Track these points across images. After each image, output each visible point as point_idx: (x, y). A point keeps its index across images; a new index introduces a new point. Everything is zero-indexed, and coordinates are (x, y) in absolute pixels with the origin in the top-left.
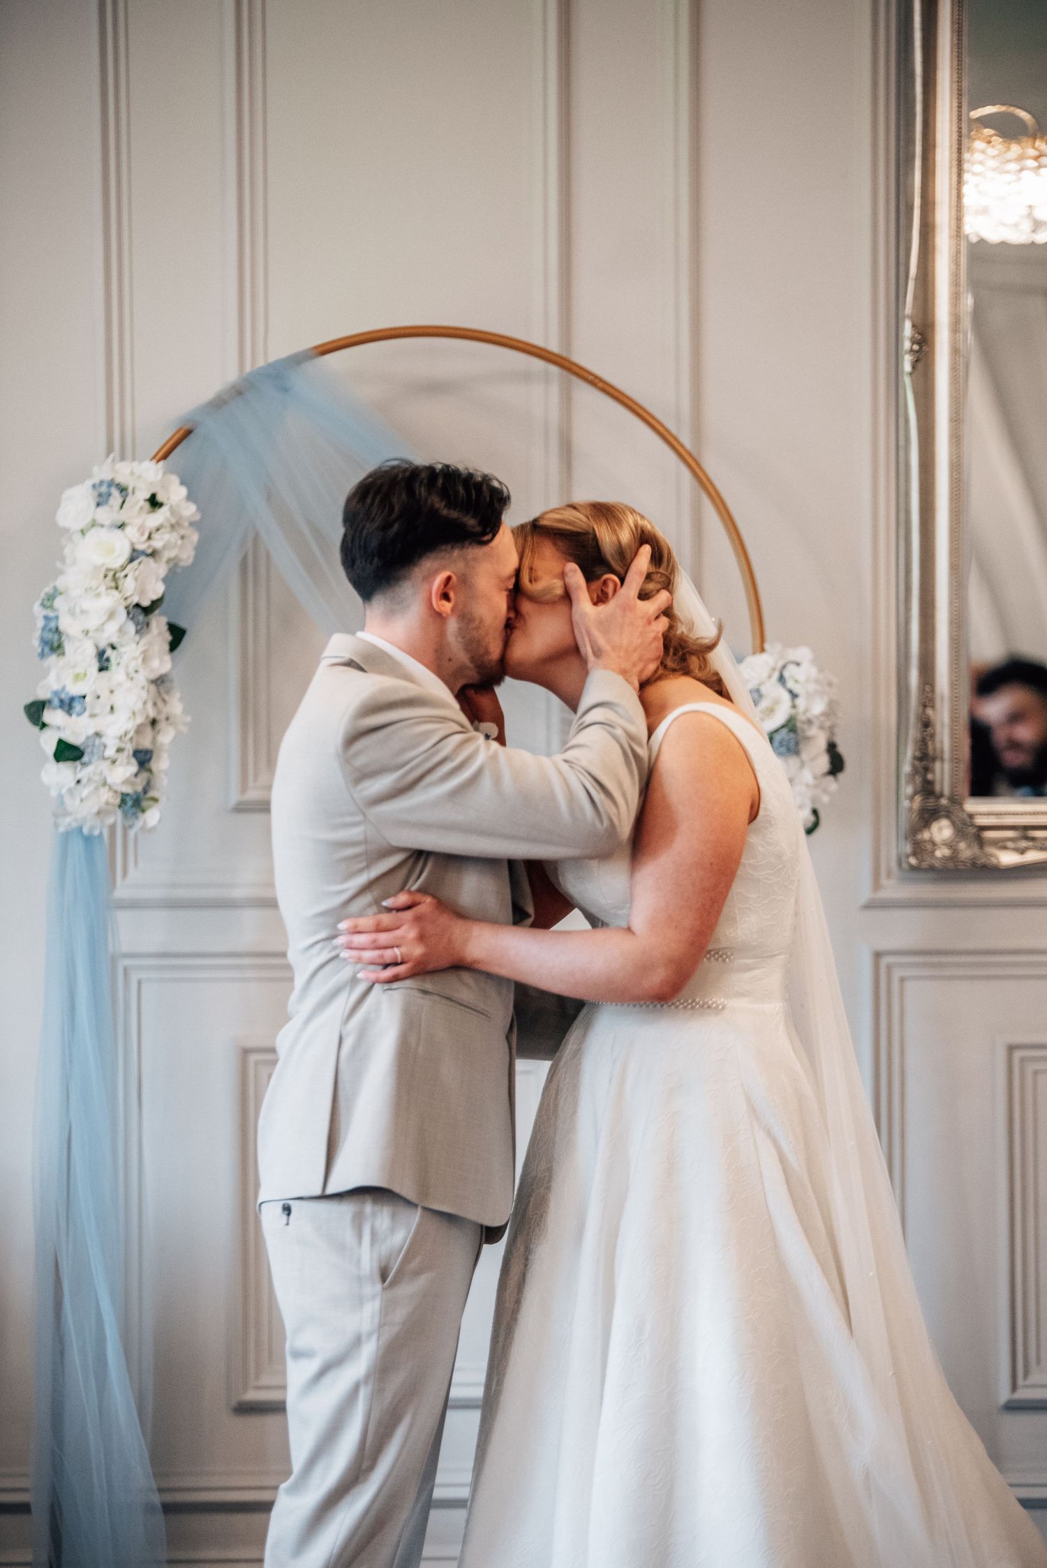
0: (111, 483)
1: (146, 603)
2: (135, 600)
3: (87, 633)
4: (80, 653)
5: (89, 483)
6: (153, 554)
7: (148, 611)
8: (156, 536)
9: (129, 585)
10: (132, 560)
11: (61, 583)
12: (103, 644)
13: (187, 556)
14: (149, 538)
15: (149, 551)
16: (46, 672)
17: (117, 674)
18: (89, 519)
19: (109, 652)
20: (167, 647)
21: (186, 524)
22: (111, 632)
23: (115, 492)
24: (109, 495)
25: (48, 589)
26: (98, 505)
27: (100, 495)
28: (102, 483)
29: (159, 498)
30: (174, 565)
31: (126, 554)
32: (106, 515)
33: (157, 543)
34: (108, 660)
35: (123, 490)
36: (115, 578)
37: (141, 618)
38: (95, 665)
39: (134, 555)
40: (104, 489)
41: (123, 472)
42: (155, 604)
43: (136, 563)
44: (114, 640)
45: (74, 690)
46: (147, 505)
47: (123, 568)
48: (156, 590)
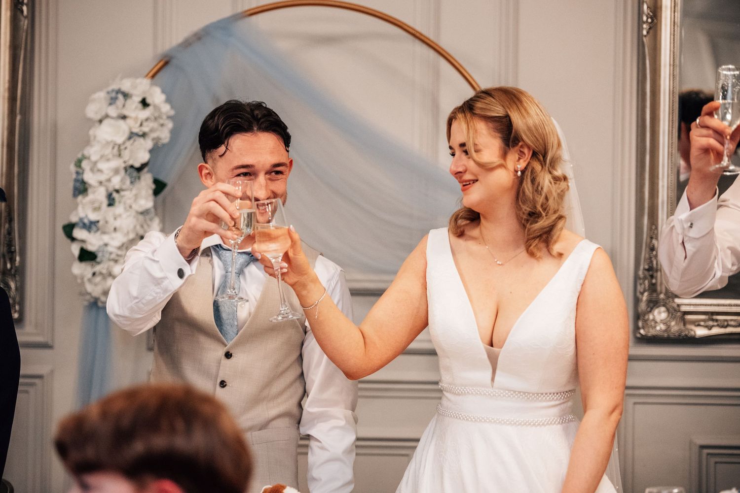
0: (119, 91)
1: (137, 165)
2: (131, 163)
3: (101, 183)
4: (98, 195)
5: (105, 90)
6: (144, 135)
7: (139, 169)
8: (145, 124)
9: (126, 154)
10: (130, 138)
11: (86, 152)
12: (111, 189)
13: (165, 135)
14: (141, 125)
15: (141, 133)
16: (76, 207)
17: (119, 209)
18: (103, 113)
19: (115, 195)
20: (151, 192)
21: (164, 117)
22: (116, 182)
23: (120, 97)
24: (116, 98)
25: (80, 156)
26: (110, 104)
27: (112, 99)
28: (113, 91)
29: (148, 101)
30: (156, 140)
31: (126, 135)
32: (113, 111)
33: (145, 129)
34: (114, 199)
35: (126, 96)
36: (119, 150)
37: (135, 174)
38: (105, 202)
39: (132, 135)
40: (114, 95)
41: (126, 85)
42: (143, 166)
43: (131, 141)
44: (117, 187)
45: (93, 217)
46: (140, 106)
47: (124, 143)
48: (144, 157)
